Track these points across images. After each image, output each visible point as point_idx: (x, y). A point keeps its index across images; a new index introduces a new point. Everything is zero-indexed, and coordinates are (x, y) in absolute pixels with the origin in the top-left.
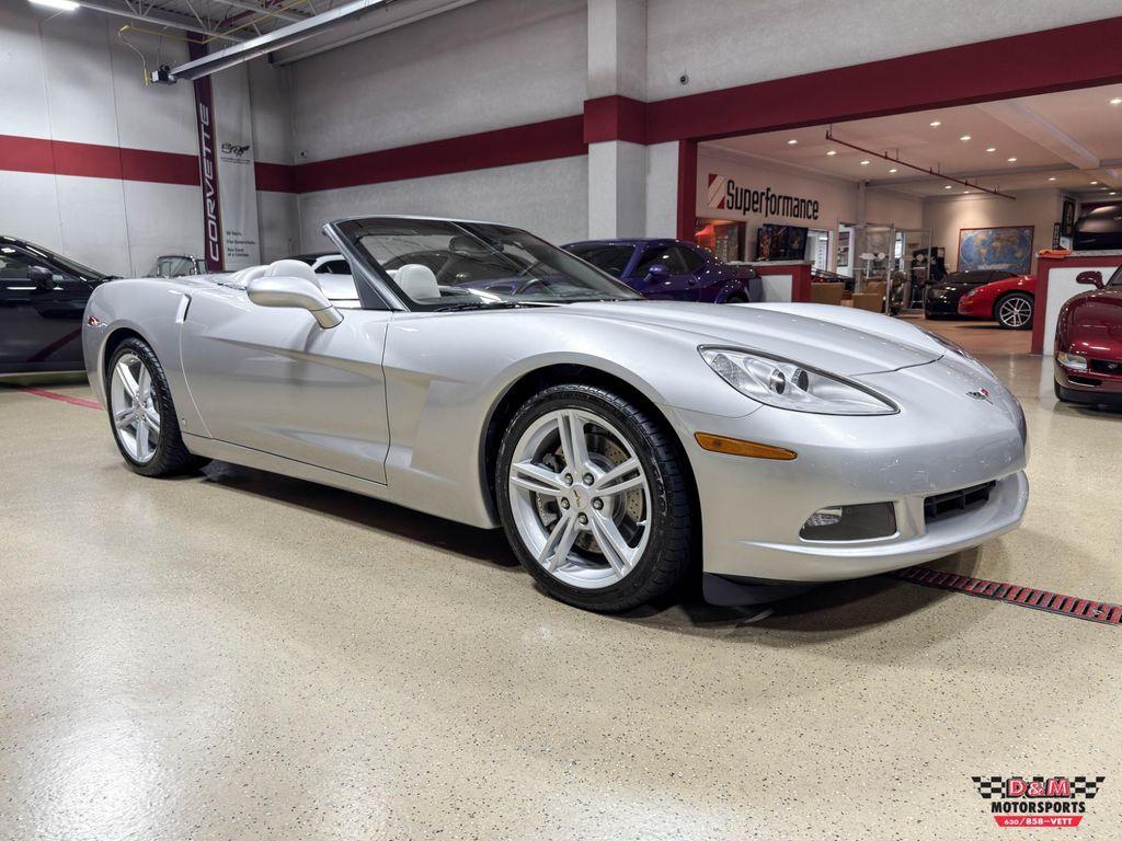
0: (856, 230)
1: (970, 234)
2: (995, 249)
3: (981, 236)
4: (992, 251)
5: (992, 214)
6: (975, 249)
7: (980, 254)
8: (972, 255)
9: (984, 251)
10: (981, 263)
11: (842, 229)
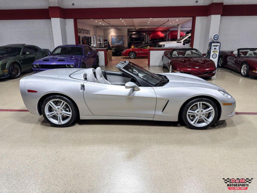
0: (96, 36)
1: (113, 37)
2: (118, 40)
3: (115, 37)
4: (117, 40)
5: (117, 33)
6: (114, 40)
7: (115, 41)
8: (114, 41)
9: (116, 40)
10: (115, 43)
11: (94, 36)
